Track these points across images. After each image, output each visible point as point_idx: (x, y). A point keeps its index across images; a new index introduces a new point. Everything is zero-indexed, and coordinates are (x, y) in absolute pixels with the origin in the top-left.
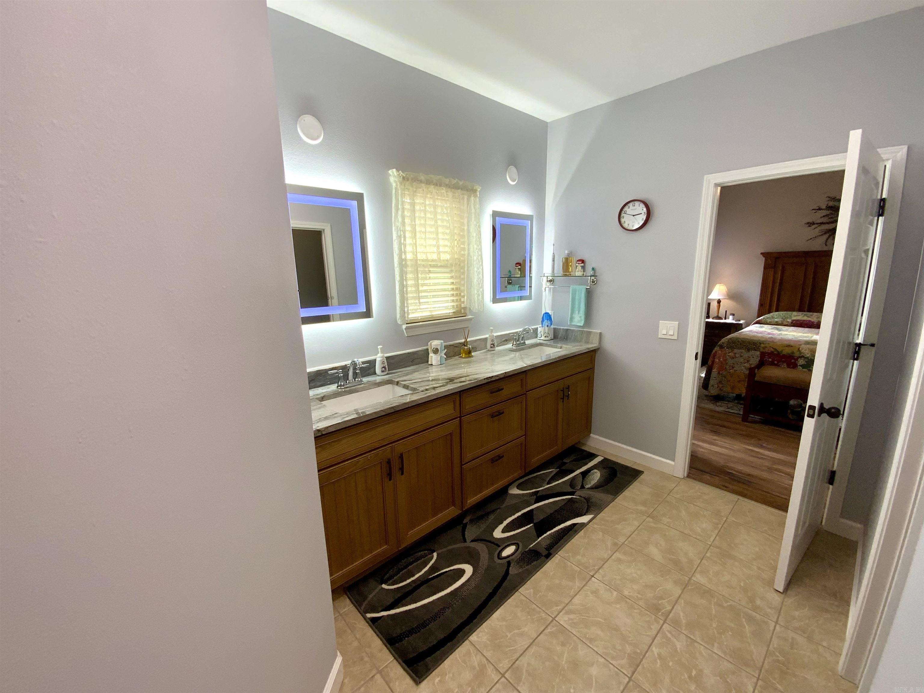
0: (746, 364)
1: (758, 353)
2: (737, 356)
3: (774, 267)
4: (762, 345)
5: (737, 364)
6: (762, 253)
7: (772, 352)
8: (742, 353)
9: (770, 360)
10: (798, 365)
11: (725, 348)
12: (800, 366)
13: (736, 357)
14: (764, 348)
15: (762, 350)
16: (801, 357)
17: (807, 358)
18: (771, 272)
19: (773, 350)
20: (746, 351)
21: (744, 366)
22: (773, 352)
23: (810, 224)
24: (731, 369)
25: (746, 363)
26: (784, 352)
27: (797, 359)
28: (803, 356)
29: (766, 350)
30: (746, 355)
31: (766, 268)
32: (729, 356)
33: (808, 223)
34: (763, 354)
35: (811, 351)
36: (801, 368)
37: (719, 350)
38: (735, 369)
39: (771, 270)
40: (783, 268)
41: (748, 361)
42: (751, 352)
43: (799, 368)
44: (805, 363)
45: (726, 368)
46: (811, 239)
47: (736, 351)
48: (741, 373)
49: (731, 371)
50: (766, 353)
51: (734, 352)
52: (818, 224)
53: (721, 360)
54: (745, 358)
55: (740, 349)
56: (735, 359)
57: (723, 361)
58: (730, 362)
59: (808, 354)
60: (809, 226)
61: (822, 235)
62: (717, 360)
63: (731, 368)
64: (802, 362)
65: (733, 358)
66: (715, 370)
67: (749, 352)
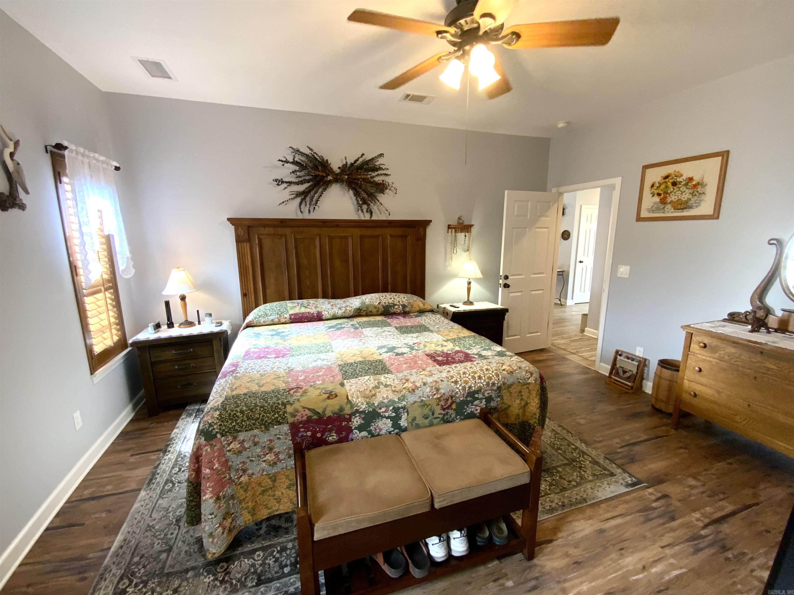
0: (269, 455)
1: (285, 428)
2: (246, 445)
3: (249, 240)
4: (289, 409)
5: (251, 461)
6: (229, 219)
7: (309, 420)
8: (255, 436)
9: (309, 434)
10: (353, 428)
11: (219, 436)
12: (355, 429)
13: (245, 449)
14: (294, 416)
15: (291, 420)
16: (354, 414)
17: (363, 412)
18: (247, 246)
19: (307, 412)
20: (262, 431)
21: (264, 461)
22: (312, 417)
23: (279, 182)
24: (241, 476)
25: (267, 454)
26: (328, 413)
27: (349, 420)
28: (357, 411)
29: (299, 418)
30: (264, 438)
31: (239, 240)
32: (229, 451)
33: (276, 180)
34: (294, 428)
35: (364, 397)
36: (358, 432)
37: (205, 446)
38: (250, 472)
39: (245, 244)
40: (260, 240)
41: (271, 449)
42: (271, 429)
43: (356, 433)
44: (363, 422)
45: (230, 478)
46: (283, 202)
47: (242, 436)
48: (262, 475)
49: (242, 479)
50: (300, 423)
51: (238, 439)
52: (286, 182)
53: (217, 465)
54: (264, 445)
55: (250, 430)
56: (244, 452)
57: (221, 466)
58: (236, 461)
59: (362, 404)
60: (278, 185)
61: (294, 198)
62: (208, 471)
63: (241, 473)
64: (357, 422)
65: (240, 452)
66: (207, 496)
67: (268, 430)
